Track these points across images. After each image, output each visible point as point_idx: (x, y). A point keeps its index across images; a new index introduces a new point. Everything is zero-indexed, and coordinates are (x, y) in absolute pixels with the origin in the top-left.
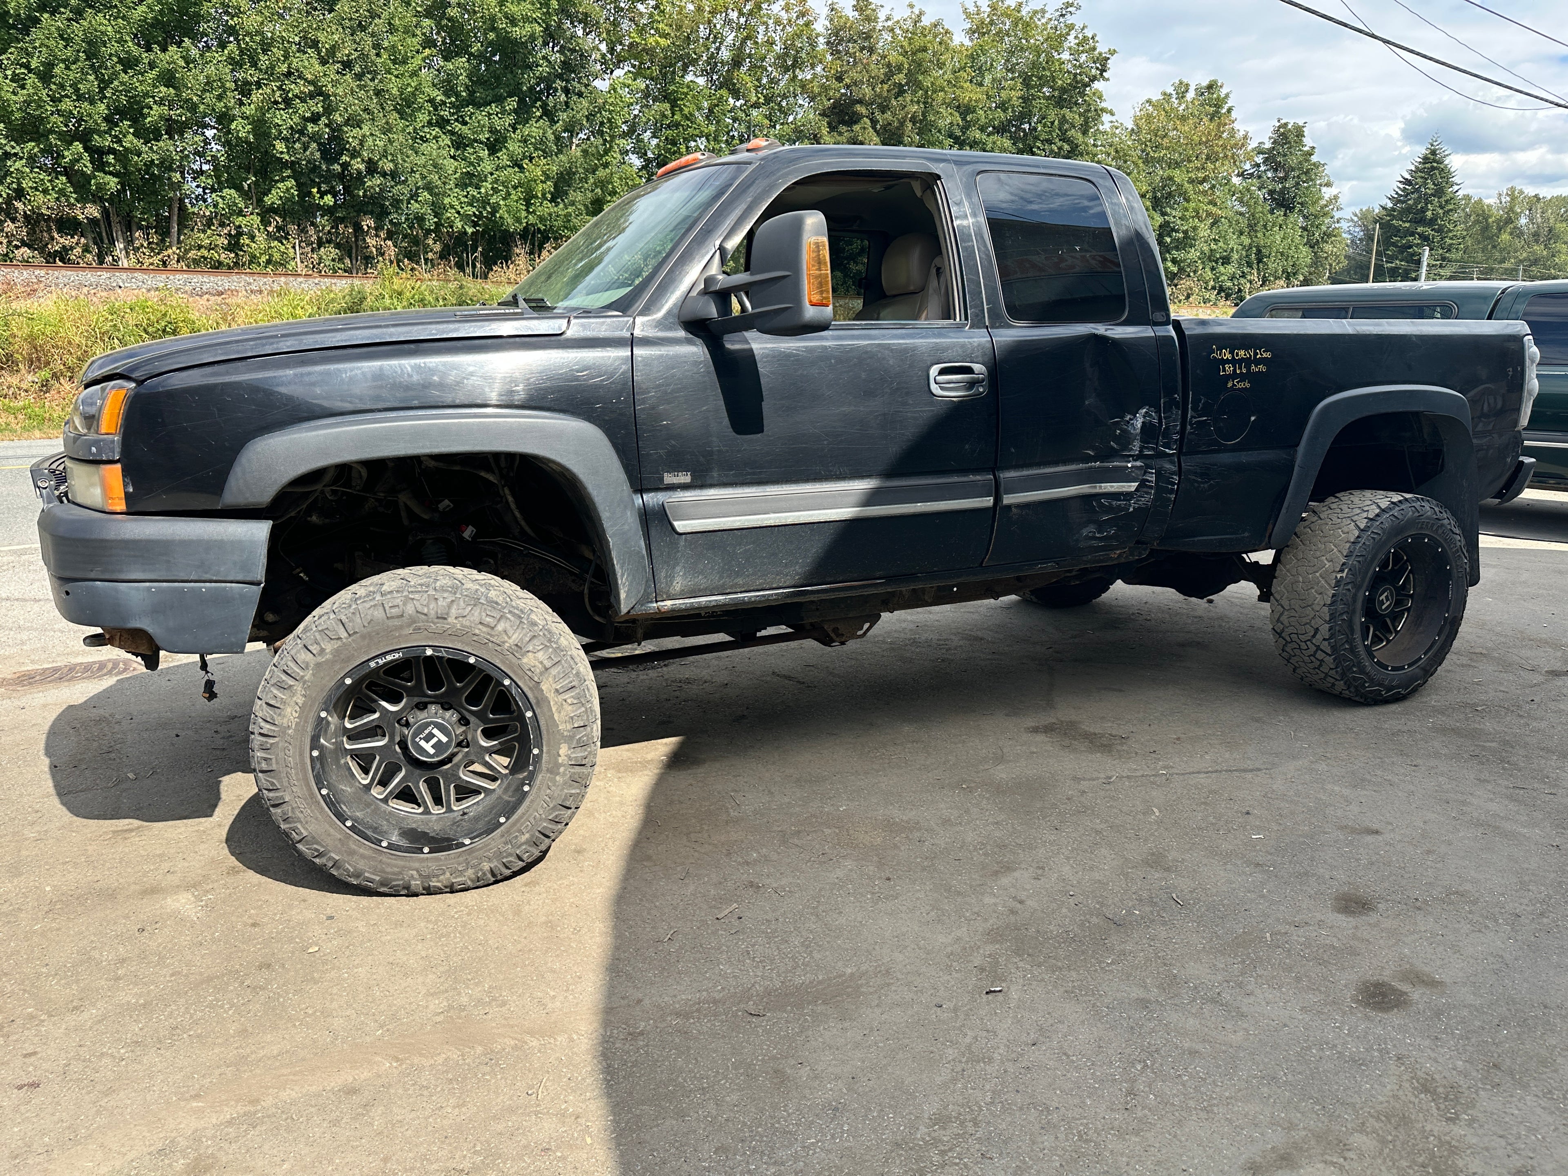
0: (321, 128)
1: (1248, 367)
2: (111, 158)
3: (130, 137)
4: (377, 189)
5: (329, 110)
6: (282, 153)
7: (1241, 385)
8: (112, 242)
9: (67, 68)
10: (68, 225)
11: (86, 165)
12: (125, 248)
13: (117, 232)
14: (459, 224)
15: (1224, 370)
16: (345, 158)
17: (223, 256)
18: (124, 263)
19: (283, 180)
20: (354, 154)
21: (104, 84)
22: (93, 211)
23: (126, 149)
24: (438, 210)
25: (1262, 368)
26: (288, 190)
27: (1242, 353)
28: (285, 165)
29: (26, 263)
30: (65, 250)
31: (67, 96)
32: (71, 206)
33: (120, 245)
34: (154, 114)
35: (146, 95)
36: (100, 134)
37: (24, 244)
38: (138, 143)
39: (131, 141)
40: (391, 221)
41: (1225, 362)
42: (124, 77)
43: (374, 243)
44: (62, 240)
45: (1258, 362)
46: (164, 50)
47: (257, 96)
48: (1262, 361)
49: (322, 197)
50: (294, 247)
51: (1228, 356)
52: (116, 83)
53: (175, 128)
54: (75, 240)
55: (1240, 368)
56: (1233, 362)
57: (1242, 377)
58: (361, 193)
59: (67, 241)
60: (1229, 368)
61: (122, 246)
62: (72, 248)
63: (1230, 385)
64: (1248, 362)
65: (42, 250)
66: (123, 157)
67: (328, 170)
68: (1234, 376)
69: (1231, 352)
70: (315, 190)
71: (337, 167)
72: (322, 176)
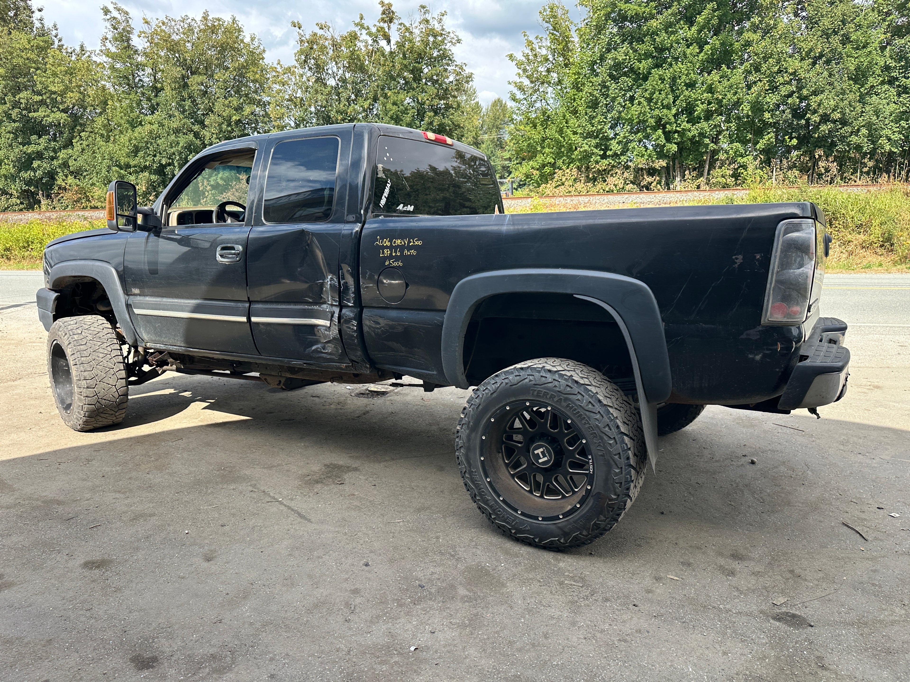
0: (794, 100)
1: (402, 252)
2: (676, 135)
3: (685, 123)
4: (827, 132)
5: (800, 88)
6: (769, 118)
7: (396, 264)
8: (674, 178)
9: (660, 94)
10: (652, 172)
11: (662, 141)
12: (681, 181)
13: (678, 173)
14: (887, 148)
15: (383, 253)
16: (808, 115)
17: (728, 180)
18: (678, 188)
19: (769, 133)
20: (815, 112)
21: (676, 98)
22: (663, 163)
23: (683, 129)
24: (873, 138)
25: (413, 252)
26: (769, 139)
27: (398, 242)
28: (770, 125)
29: (630, 192)
30: (650, 184)
31: (657, 108)
32: (653, 162)
33: (678, 179)
34: (700, 108)
35: (696, 100)
36: (670, 124)
37: (632, 182)
38: (689, 126)
39: (686, 125)
40: (837, 150)
41: (384, 247)
42: (686, 93)
43: (823, 165)
44: (648, 179)
45: (409, 248)
46: (709, 73)
47: (754, 89)
48: (415, 247)
49: (790, 141)
50: (772, 172)
51: (388, 244)
52: (682, 96)
53: (708, 115)
54: (653, 179)
55: (396, 252)
56: (391, 248)
57: (397, 259)
58: (816, 136)
59: (650, 179)
60: (387, 252)
61: (679, 179)
62: (652, 182)
63: (387, 263)
64: (402, 248)
65: (639, 185)
66: (682, 133)
67: (798, 124)
68: (390, 257)
69: (391, 241)
70: (787, 137)
71: (803, 122)
72: (793, 128)
